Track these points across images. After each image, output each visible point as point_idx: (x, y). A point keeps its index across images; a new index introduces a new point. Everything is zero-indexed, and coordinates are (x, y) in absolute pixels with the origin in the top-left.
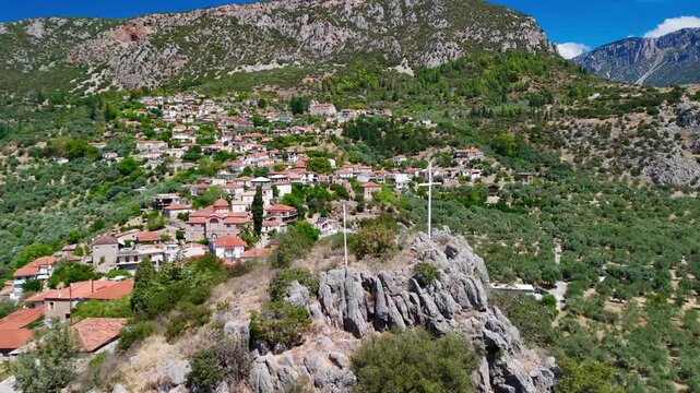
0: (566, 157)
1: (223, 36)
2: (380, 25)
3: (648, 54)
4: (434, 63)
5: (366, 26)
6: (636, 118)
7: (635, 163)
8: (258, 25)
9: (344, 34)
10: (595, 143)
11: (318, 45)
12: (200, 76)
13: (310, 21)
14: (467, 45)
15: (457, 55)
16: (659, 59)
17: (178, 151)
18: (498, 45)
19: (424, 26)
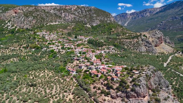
0: (126, 47)
1: (42, 14)
2: (81, 14)
4: (94, 25)
5: (77, 14)
6: (136, 40)
7: (136, 48)
8: (51, 12)
9: (73, 16)
10: (130, 44)
11: (67, 18)
12: (41, 25)
13: (64, 12)
14: (100, 21)
15: (99, 23)
16: (130, 18)
17: (60, 48)
18: (107, 21)
19: (90, 15)
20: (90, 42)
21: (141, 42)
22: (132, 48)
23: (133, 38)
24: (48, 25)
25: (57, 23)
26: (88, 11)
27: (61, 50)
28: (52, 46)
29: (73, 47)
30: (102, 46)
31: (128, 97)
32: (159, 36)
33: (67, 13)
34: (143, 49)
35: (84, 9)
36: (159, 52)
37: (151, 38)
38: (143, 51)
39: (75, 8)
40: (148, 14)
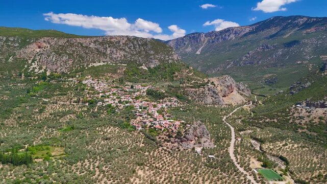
0: (190, 98)
1: (80, 51)
2: (133, 51)
3: (202, 39)
4: (152, 66)
5: (128, 51)
6: (201, 89)
7: (201, 99)
8: (90, 46)
9: (122, 53)
10: (195, 95)
11: (115, 56)
12: (80, 68)
13: (109, 47)
14: (160, 60)
15: (158, 63)
16: (206, 42)
17: (117, 101)
18: (168, 61)
19: (146, 52)
20: (149, 93)
21: (208, 92)
22: (197, 100)
23: (199, 87)
24: (90, 66)
25: (102, 64)
26: (142, 45)
27: (119, 105)
28: (107, 100)
29: (131, 100)
30: (163, 98)
31: (182, 142)
32: (229, 84)
33: (114, 49)
34: (209, 100)
35: (137, 41)
36: (227, 103)
37: (219, 86)
38: (208, 103)
39: (124, 41)
40: (232, 36)
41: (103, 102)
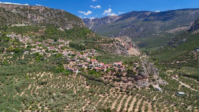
0: (105, 50)
2: (51, 17)
3: (91, 23)
4: (68, 29)
5: (47, 17)
6: (111, 44)
7: (113, 51)
8: (12, 11)
9: (42, 18)
10: (107, 48)
11: (35, 20)
12: (3, 27)
13: (30, 13)
14: (73, 25)
15: (72, 27)
17: (44, 50)
18: (79, 26)
19: (61, 19)
20: (71, 45)
21: (116, 46)
22: (110, 51)
23: (109, 42)
24: (12, 26)
25: (23, 25)
26: (58, 14)
27: (46, 53)
28: (34, 49)
29: (57, 50)
30: (84, 50)
31: (136, 80)
33: (35, 15)
34: (119, 52)
35: (53, 11)
37: (123, 43)
39: (42, 10)
40: (109, 21)
41: (30, 51)
